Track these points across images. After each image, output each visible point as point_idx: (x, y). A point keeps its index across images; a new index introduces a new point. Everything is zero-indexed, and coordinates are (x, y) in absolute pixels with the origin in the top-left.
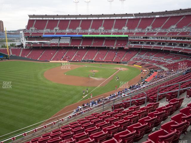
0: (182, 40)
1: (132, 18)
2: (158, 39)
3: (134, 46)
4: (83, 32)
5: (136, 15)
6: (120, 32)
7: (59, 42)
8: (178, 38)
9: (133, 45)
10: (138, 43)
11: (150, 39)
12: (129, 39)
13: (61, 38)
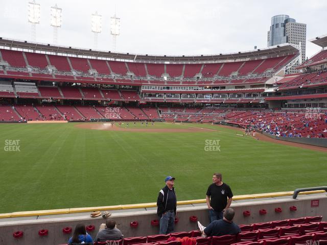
0: (219, 90)
1: (131, 61)
2: (184, 89)
3: (152, 99)
4: (63, 75)
5: (139, 57)
6: (126, 79)
7: (14, 90)
8: (214, 88)
9: (150, 98)
10: (155, 96)
11: (173, 90)
12: (143, 89)
13: (15, 83)
